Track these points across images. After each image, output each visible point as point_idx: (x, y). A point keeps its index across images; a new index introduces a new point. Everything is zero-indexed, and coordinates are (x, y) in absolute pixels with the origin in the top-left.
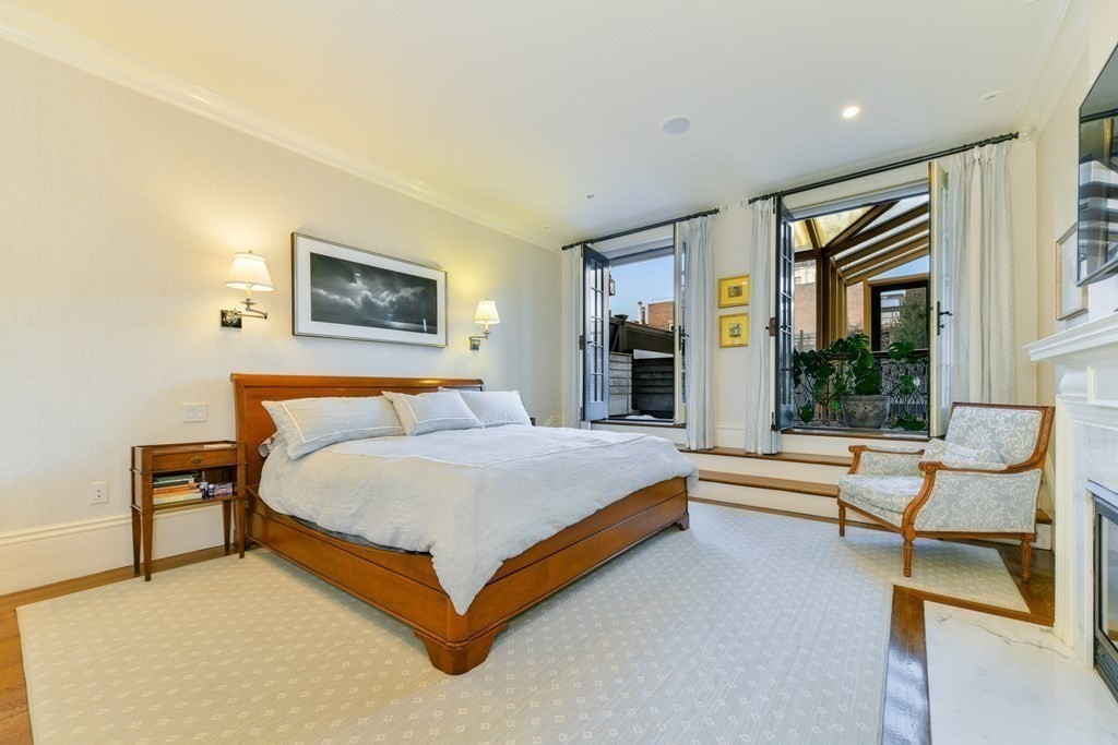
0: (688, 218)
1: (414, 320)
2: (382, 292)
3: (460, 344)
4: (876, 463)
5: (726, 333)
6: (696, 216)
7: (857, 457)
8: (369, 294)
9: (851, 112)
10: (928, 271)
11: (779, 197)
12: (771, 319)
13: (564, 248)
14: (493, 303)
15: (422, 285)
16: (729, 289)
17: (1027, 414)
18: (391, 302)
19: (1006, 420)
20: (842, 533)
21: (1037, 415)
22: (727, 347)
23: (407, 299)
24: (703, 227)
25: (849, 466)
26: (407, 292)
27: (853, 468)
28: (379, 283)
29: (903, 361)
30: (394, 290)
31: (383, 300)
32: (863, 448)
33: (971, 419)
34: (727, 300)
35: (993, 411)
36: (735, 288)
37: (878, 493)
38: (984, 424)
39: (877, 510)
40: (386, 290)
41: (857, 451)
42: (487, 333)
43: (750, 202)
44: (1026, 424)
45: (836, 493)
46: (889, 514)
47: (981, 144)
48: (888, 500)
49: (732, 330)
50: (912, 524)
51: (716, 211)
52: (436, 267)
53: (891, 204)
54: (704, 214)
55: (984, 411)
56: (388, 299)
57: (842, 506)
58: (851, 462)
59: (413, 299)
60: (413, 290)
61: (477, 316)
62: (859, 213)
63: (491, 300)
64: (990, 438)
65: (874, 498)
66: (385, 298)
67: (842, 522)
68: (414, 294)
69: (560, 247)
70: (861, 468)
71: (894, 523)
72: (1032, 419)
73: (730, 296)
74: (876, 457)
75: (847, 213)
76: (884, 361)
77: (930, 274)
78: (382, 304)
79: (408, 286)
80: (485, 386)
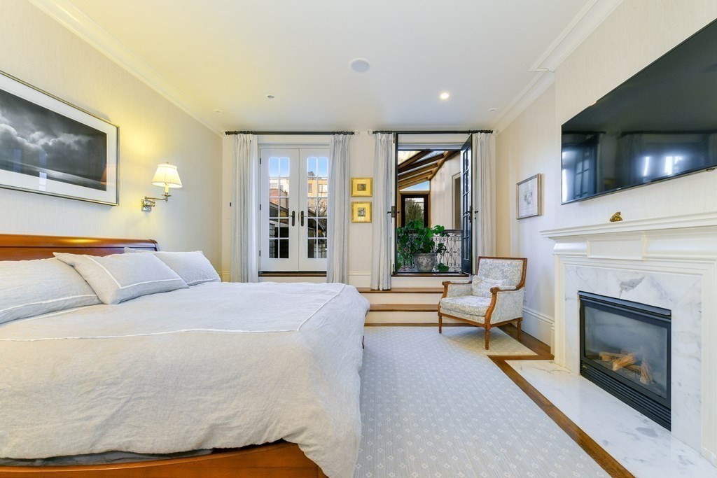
0: (333, 133)
1: (79, 172)
2: (33, 131)
3: (131, 203)
4: (454, 290)
5: (356, 213)
6: (339, 133)
7: (446, 287)
8: (13, 130)
9: (445, 96)
10: (428, 190)
11: (397, 134)
12: (392, 207)
13: (228, 133)
14: (176, 168)
15: (89, 135)
16: (358, 185)
17: (516, 261)
18: (46, 147)
19: (508, 265)
20: (440, 332)
21: (521, 262)
22: (357, 222)
23: (69, 146)
24: (344, 142)
25: (442, 293)
26: (69, 139)
27: (444, 293)
28: (28, 119)
29: (439, 235)
30: (49, 132)
31: (34, 141)
32: (449, 283)
33: (491, 265)
34: (356, 193)
35: (500, 261)
36: (362, 185)
37: (469, 307)
38: (498, 267)
39: (468, 316)
40: (38, 130)
41: (446, 284)
42: (167, 196)
43: (374, 133)
44: (517, 266)
45: (437, 309)
46: (476, 317)
47: (481, 132)
48: (477, 310)
49: (360, 211)
50: (489, 321)
51: (353, 133)
52: (105, 119)
53: (428, 151)
54: (345, 133)
55: (496, 261)
56: (42, 142)
57: (441, 315)
58: (443, 291)
59: (76, 148)
60: (77, 138)
61: (155, 179)
62: (414, 153)
63: (173, 164)
64: (502, 274)
65: (467, 309)
66: (37, 140)
67: (441, 325)
68: (78, 143)
69: (224, 131)
70: (448, 293)
71: (480, 322)
72: (519, 264)
73: (359, 190)
74: (454, 287)
75: (408, 152)
76: (410, 235)
77: (430, 191)
78: (32, 146)
79: (69, 132)
80: (159, 245)
